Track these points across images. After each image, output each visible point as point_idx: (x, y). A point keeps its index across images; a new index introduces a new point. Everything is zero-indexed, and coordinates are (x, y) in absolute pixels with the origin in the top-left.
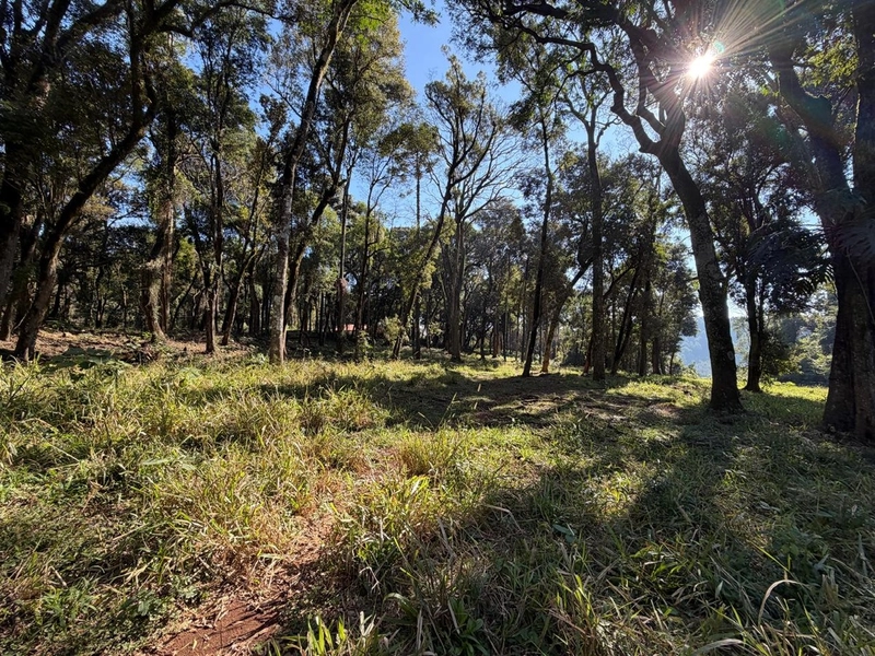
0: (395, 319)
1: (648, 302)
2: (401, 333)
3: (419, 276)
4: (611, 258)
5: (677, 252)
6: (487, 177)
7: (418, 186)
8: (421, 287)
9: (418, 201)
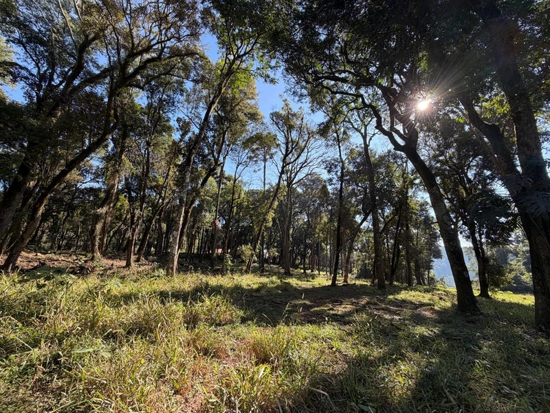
0: (249, 246)
1: (409, 237)
2: (252, 255)
3: (265, 219)
4: (383, 210)
5: (423, 205)
6: (306, 162)
7: (265, 167)
8: (265, 226)
9: (265, 174)
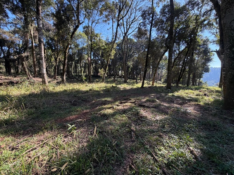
0: (103, 69)
1: (192, 60)
2: (104, 74)
3: (110, 55)
4: (179, 44)
6: (135, 18)
7: (113, 25)
8: (110, 58)
9: (113, 30)
